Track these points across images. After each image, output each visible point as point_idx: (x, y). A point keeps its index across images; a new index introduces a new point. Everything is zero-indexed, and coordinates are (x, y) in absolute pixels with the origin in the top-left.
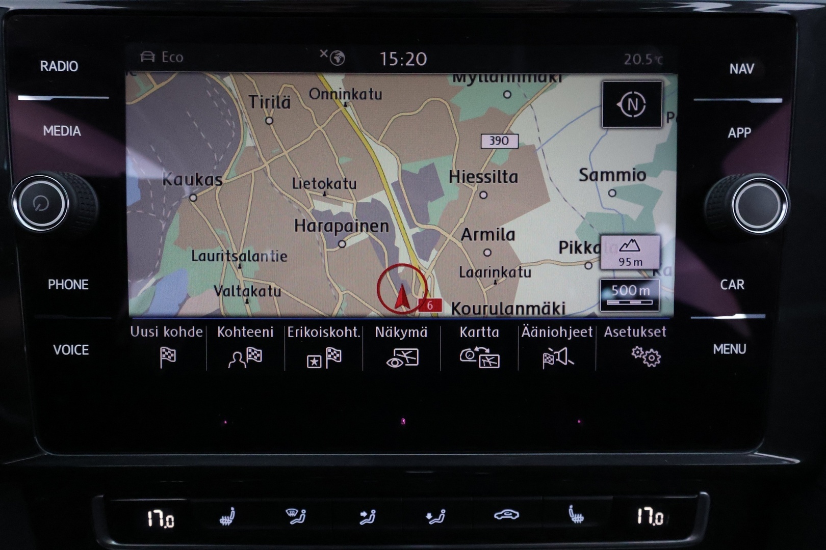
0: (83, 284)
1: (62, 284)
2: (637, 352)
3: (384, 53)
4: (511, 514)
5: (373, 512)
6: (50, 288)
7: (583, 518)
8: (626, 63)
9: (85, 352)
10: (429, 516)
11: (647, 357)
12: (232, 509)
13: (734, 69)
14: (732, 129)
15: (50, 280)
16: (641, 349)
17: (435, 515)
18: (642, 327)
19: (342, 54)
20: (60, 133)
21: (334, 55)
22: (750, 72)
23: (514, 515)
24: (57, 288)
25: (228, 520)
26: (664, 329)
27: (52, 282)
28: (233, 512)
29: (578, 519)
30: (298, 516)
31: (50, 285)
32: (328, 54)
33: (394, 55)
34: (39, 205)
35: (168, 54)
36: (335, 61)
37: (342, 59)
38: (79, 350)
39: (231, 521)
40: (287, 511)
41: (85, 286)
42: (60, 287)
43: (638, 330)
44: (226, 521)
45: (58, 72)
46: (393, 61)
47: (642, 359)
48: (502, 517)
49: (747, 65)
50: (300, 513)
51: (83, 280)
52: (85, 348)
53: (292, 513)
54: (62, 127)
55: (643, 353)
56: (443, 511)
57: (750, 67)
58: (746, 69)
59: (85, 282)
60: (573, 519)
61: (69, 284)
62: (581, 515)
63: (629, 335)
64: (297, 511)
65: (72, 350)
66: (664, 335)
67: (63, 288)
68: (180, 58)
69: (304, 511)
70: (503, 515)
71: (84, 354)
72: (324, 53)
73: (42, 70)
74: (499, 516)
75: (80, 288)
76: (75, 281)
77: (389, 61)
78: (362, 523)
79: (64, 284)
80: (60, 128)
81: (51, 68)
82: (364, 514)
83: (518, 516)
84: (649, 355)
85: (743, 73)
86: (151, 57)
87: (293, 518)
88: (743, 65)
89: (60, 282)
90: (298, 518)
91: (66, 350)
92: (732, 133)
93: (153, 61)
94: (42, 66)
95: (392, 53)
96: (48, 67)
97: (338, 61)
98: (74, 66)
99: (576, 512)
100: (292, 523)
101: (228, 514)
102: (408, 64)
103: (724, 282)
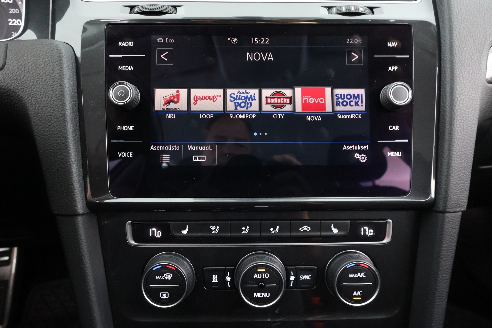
0: (132, 128)
1: (123, 128)
2: (357, 156)
3: (253, 39)
4: (307, 228)
5: (248, 227)
6: (118, 130)
7: (338, 230)
8: (347, 42)
9: (131, 155)
10: (272, 229)
11: (361, 158)
12: (187, 226)
13: (389, 44)
14: (390, 67)
15: (118, 126)
16: (358, 154)
17: (274, 229)
18: (358, 146)
19: (236, 39)
20: (125, 69)
21: (233, 39)
22: (396, 46)
23: (308, 229)
24: (121, 130)
25: (185, 231)
26: (367, 146)
27: (119, 127)
28: (187, 228)
29: (336, 231)
30: (215, 230)
31: (118, 128)
32: (231, 39)
33: (256, 40)
34: (121, 94)
35: (168, 40)
36: (233, 42)
37: (236, 41)
38: (129, 155)
39: (186, 232)
40: (211, 227)
41: (132, 129)
42: (122, 129)
43: (357, 147)
44: (184, 232)
45: (125, 46)
46: (256, 42)
47: (359, 159)
48: (303, 230)
49: (394, 43)
50: (216, 228)
51: (132, 126)
52: (131, 154)
53: (213, 228)
54: (126, 67)
55: (359, 156)
56: (278, 227)
57: (396, 44)
58: (394, 44)
59: (132, 127)
60: (333, 231)
61: (126, 128)
62: (337, 229)
63: (353, 149)
64: (215, 227)
65: (126, 155)
66: (368, 149)
67: (123, 130)
68: (173, 41)
69: (218, 227)
70: (303, 229)
71: (130, 156)
72: (229, 39)
73: (119, 45)
74: (302, 229)
75: (130, 130)
76: (128, 127)
77: (255, 42)
78: (243, 233)
79: (124, 128)
80: (125, 67)
81: (123, 44)
82: (244, 228)
83: (310, 229)
84: (362, 157)
85: (393, 46)
86: (161, 40)
87: (213, 230)
88: (393, 43)
89: (122, 127)
90: (216, 230)
91: (123, 155)
92: (390, 69)
93: (162, 42)
94: (119, 44)
95: (256, 39)
96: (122, 44)
97: (235, 42)
98: (132, 44)
99: (335, 227)
100: (213, 232)
101: (185, 229)
102: (262, 43)
103: (390, 127)
